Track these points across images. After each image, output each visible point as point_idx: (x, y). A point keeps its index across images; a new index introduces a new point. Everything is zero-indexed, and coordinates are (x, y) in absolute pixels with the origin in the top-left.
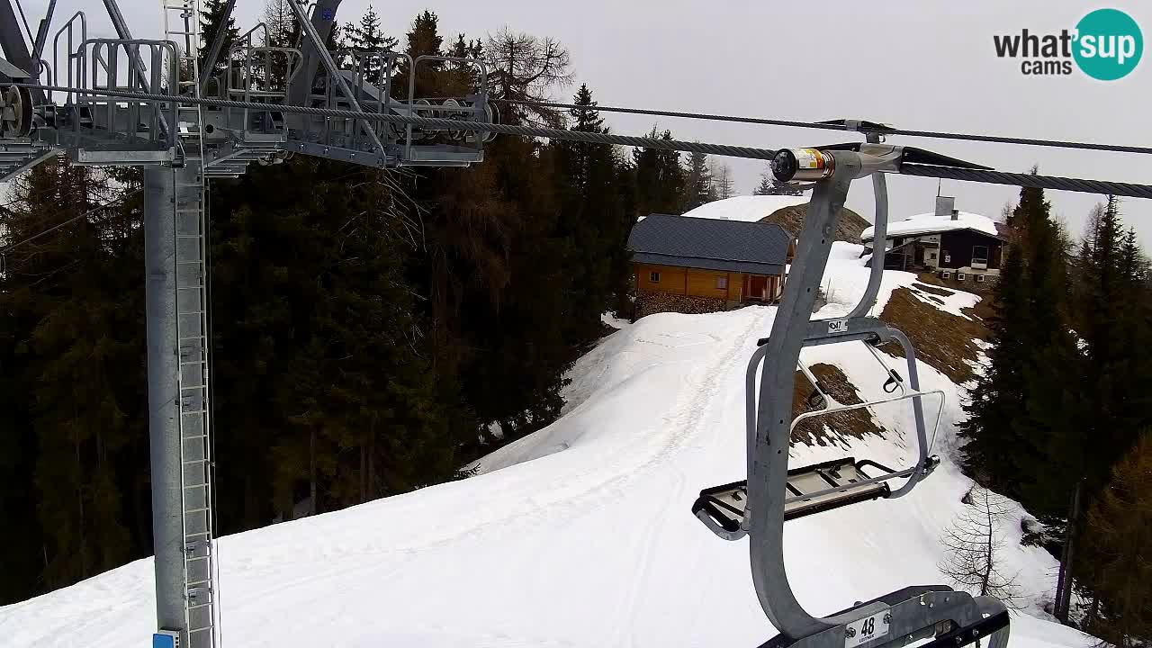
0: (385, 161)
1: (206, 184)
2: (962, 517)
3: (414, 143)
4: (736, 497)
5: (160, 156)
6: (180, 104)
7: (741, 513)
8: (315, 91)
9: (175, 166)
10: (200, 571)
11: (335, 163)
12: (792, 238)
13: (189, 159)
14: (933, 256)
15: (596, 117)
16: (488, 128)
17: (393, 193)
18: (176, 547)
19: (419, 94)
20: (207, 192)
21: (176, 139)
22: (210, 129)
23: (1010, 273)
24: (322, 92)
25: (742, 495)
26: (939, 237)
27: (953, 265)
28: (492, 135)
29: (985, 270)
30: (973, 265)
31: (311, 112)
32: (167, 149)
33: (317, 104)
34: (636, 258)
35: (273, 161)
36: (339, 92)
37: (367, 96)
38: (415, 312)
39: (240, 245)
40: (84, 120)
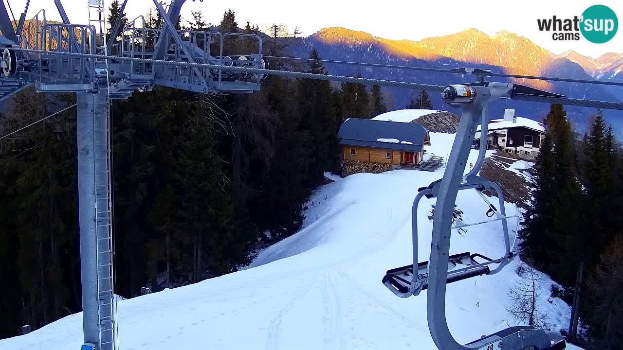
0: (207, 90)
1: (110, 102)
2: (519, 281)
3: (223, 80)
4: (406, 274)
5: (86, 87)
6: (96, 59)
7: (409, 283)
8: (169, 52)
9: (94, 93)
10: (107, 311)
11: (180, 90)
12: (427, 131)
13: (101, 89)
14: (503, 141)
15: (321, 66)
16: (263, 72)
17: (211, 106)
18: (94, 299)
19: (225, 54)
20: (111, 106)
21: (94, 78)
22: (112, 72)
23: (545, 150)
24: (173, 52)
25: (410, 273)
26: (506, 130)
27: (514, 145)
28: (265, 75)
29: (532, 148)
30: (525, 145)
31: (167, 64)
32: (89, 83)
33: (170, 59)
34: (342, 142)
35: (146, 90)
36: (182, 53)
37: (197, 54)
38: (223, 170)
39: (128, 133)
40: (45, 68)
